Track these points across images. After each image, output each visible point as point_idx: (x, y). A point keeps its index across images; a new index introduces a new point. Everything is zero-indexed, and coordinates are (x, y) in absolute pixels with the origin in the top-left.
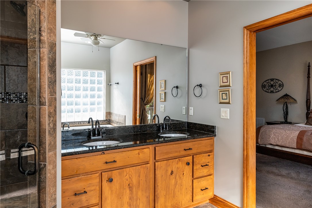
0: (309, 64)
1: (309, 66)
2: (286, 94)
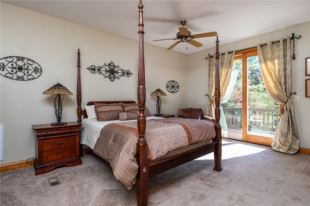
0: (79, 51)
1: (79, 53)
2: (59, 83)
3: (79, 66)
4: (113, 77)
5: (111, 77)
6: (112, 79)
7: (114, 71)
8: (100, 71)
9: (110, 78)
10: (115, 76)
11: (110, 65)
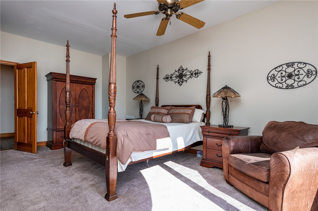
0: (158, 67)
1: (158, 69)
3: (158, 78)
4: (182, 81)
5: (180, 81)
6: (181, 83)
7: (183, 74)
8: (172, 79)
9: (179, 83)
10: (183, 80)
11: (179, 70)
